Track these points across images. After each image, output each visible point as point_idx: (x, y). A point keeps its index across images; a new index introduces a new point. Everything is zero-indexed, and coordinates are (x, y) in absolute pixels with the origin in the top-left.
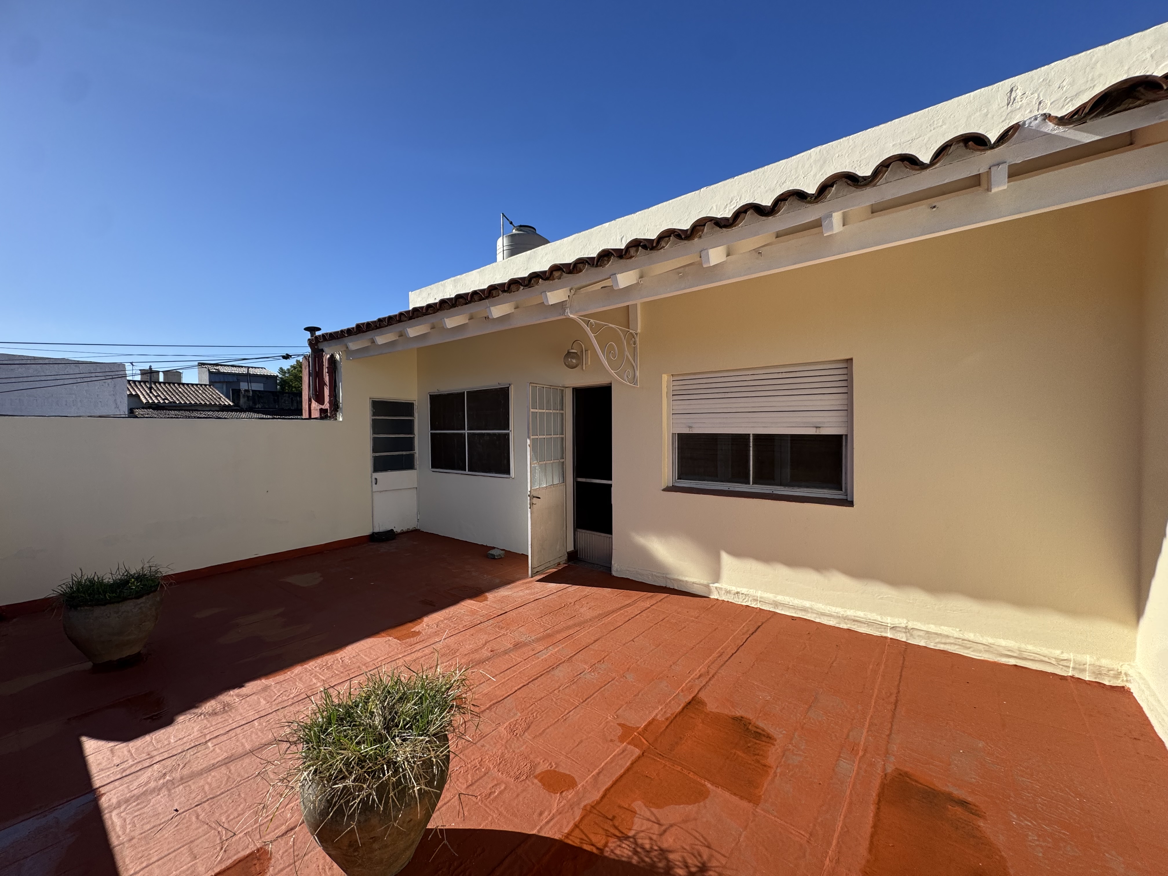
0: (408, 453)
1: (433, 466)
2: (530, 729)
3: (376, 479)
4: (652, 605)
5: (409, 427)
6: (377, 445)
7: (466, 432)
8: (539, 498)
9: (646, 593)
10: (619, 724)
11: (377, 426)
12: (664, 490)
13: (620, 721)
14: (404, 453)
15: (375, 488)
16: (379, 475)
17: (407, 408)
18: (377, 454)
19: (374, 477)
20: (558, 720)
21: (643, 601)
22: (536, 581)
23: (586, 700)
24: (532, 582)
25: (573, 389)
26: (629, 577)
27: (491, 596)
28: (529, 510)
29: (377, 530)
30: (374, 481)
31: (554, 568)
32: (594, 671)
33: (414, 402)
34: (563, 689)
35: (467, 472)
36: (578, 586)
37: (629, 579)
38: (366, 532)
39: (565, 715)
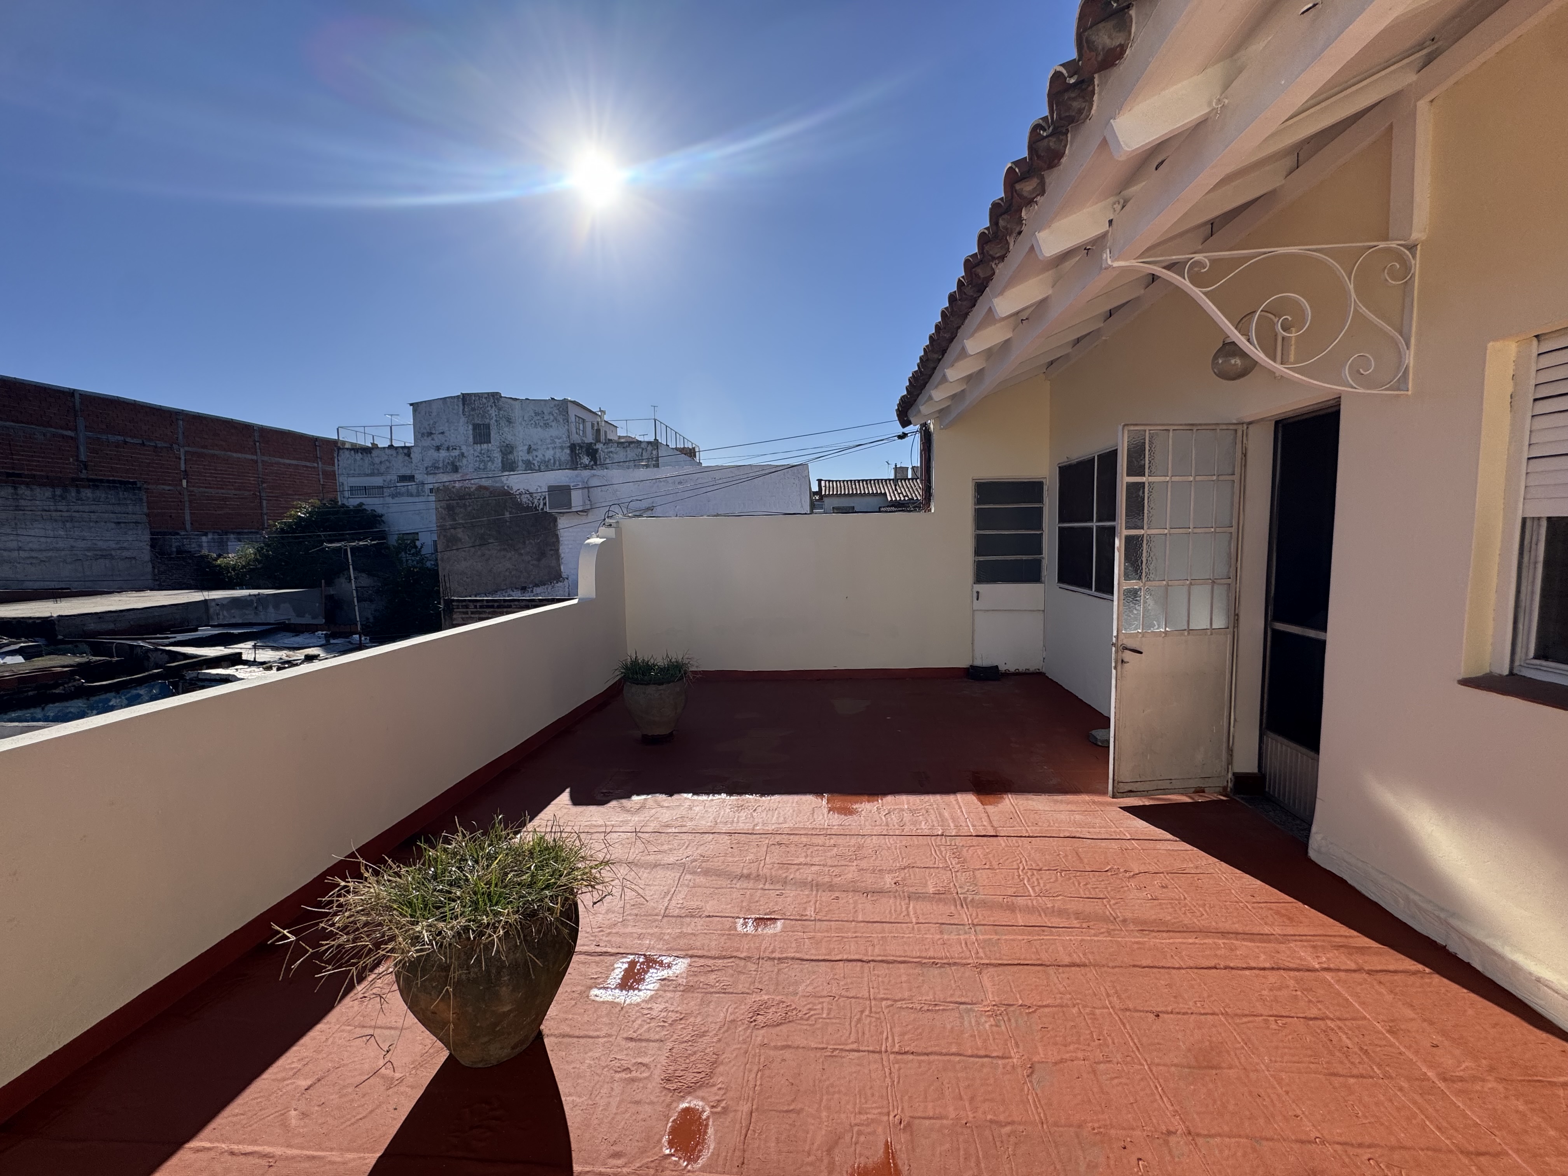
0: (1030, 557)
1: (1061, 580)
2: (778, 1028)
3: (978, 593)
4: (1328, 969)
5: (1035, 518)
6: (982, 546)
7: (1094, 524)
8: (1141, 653)
9: (1355, 933)
10: (887, 1146)
11: (982, 519)
12: (1467, 682)
13: (900, 1143)
14: (1024, 557)
15: (977, 605)
16: (983, 588)
17: (1033, 489)
18: (981, 558)
19: (975, 590)
20: (823, 1049)
21: (1314, 947)
22: (1120, 808)
23: (906, 1053)
24: (1111, 804)
25: (1277, 423)
26: (1345, 877)
27: (1010, 802)
28: (1114, 671)
29: (978, 663)
30: (975, 595)
31: (1186, 795)
32: (989, 1016)
33: (1044, 481)
34: (901, 1008)
35: (1093, 592)
36: (1191, 847)
37: (1346, 882)
38: (963, 663)
39: (842, 1050)
